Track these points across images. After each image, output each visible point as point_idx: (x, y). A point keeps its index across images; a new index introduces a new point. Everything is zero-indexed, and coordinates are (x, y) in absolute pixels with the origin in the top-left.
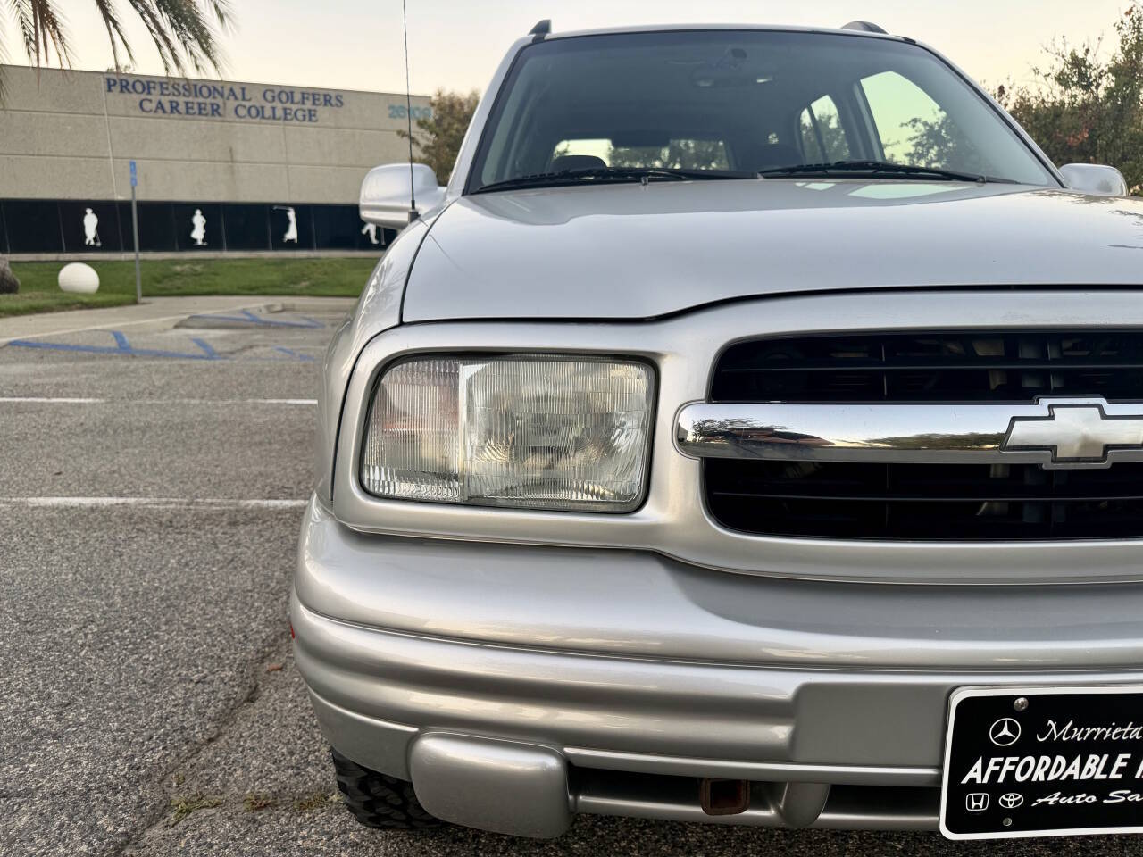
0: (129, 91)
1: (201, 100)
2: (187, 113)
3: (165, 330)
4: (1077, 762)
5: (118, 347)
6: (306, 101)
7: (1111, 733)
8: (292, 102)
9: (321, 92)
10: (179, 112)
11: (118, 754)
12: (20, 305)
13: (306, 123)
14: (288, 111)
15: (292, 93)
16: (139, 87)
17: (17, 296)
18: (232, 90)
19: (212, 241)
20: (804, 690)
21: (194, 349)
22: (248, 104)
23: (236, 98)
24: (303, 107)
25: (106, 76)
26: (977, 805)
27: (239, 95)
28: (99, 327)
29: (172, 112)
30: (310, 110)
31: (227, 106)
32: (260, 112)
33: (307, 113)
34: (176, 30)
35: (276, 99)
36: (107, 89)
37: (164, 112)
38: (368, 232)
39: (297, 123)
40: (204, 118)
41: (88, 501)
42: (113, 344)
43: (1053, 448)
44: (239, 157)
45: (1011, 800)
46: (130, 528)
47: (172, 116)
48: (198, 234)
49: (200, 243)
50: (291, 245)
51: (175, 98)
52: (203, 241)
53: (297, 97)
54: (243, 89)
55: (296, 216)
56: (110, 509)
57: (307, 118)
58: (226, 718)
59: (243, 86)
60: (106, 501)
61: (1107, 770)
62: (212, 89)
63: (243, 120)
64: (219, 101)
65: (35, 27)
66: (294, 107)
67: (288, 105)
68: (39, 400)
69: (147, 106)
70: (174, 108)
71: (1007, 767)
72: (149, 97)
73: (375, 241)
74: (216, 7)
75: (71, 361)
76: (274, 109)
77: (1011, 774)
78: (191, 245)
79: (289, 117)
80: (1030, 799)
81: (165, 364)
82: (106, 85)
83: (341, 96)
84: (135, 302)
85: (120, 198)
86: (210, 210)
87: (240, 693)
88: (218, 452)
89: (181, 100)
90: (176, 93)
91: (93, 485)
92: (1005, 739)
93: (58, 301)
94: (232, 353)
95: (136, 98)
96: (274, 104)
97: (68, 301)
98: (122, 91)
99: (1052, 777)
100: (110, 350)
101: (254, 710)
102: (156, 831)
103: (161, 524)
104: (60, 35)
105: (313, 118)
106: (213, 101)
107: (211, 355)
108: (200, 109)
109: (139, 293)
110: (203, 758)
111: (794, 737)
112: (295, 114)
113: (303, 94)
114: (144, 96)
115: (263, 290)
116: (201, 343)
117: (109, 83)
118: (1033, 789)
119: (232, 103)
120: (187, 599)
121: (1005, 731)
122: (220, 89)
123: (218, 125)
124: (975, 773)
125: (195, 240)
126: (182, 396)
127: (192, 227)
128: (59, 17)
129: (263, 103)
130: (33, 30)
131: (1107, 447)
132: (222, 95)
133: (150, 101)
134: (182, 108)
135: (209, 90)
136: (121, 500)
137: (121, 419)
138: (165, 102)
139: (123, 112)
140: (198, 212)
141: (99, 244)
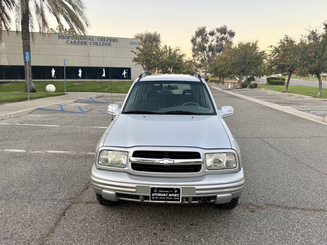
0: (64, 39)
1: (82, 41)
3: (72, 103)
4: (163, 194)
5: (61, 110)
6: (108, 41)
7: (166, 192)
8: (105, 41)
9: (112, 38)
10: (76, 44)
11: (67, 195)
12: (37, 96)
13: (108, 46)
14: (104, 43)
15: (105, 38)
16: (66, 38)
17: (36, 93)
18: (89, 38)
19: (83, 77)
20: (137, 186)
21: (78, 110)
22: (93, 42)
23: (90, 40)
24: (107, 42)
25: (59, 35)
26: (153, 198)
27: (91, 40)
28: (56, 103)
29: (74, 44)
30: (109, 43)
32: (97, 44)
33: (108, 44)
34: (76, 26)
35: (101, 40)
36: (58, 38)
37: (72, 44)
38: (124, 74)
39: (106, 46)
40: (82, 45)
41: (59, 152)
42: (60, 109)
43: (164, 163)
44: (90, 55)
45: (157, 198)
46: (67, 158)
48: (80, 75)
49: (80, 77)
50: (104, 78)
51: (75, 40)
53: (106, 40)
54: (92, 38)
55: (105, 70)
56: (63, 154)
57: (108, 45)
58: (83, 191)
59: (92, 37)
60: (62, 152)
61: (166, 195)
62: (85, 38)
63: (92, 46)
64: (86, 41)
65: (43, 26)
66: (105, 42)
67: (104, 42)
68: (46, 125)
69: (68, 42)
70: (75, 43)
71: (156, 194)
72: (69, 40)
73: (125, 77)
74: (86, 23)
75: (51, 114)
76: (100, 43)
77: (156, 195)
78: (78, 77)
79: (104, 45)
80: (158, 198)
81: (72, 114)
82: (58, 37)
83: (117, 39)
84: (64, 94)
85: (61, 65)
86: (83, 69)
87: (85, 188)
88: (83, 141)
89: (77, 41)
91: (59, 148)
92: (155, 192)
93: (46, 95)
94: (87, 112)
95: (66, 40)
96: (100, 42)
97: (48, 95)
98: (62, 39)
99: (160, 196)
100: (59, 111)
101: (87, 190)
102: (73, 205)
103: (72, 157)
104: (48, 27)
105: (110, 45)
106: (85, 41)
107: (83, 112)
108: (81, 43)
109: (65, 91)
110: (80, 197)
111: (136, 190)
112: (106, 43)
113: (107, 39)
114: (68, 40)
115: (96, 91)
116: (80, 108)
117: (59, 36)
118: (159, 197)
119: (89, 41)
120: (77, 172)
121: (155, 191)
123: (86, 47)
124: (153, 195)
125: (79, 76)
126: (76, 125)
127: (79, 73)
128: (48, 23)
129: (97, 41)
130: (42, 27)
131: (169, 164)
132: (87, 39)
133: (69, 41)
134: (77, 43)
136: (65, 152)
137: (63, 131)
138: (73, 41)
139: (62, 44)
140: (80, 69)
141: (55, 77)
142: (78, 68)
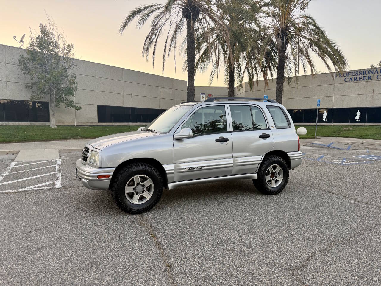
0: (342, 76)
1: (365, 75)
2: (360, 80)
10: (357, 80)
16: (345, 75)
18: (376, 71)
23: (378, 73)
25: (336, 73)
29: (354, 81)
31: (374, 76)
36: (335, 77)
37: (352, 81)
40: (365, 81)
44: (376, 92)
47: (354, 82)
48: (358, 118)
49: (358, 120)
51: (356, 76)
52: (359, 120)
62: (369, 71)
63: (379, 80)
64: (371, 75)
69: (346, 80)
70: (355, 79)
84: (314, 138)
85: (334, 107)
86: (362, 110)
89: (358, 77)
90: (357, 75)
95: (344, 78)
98: (340, 77)
106: (369, 75)
108: (364, 78)
109: (316, 135)
114: (346, 77)
117: (336, 75)
119: (376, 75)
122: (372, 71)
123: (369, 83)
127: (356, 115)
132: (373, 73)
133: (348, 78)
134: (358, 79)
135: (368, 72)
138: (353, 78)
139: (339, 83)
140: (359, 111)
141: (326, 121)
142: (355, 110)
